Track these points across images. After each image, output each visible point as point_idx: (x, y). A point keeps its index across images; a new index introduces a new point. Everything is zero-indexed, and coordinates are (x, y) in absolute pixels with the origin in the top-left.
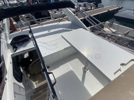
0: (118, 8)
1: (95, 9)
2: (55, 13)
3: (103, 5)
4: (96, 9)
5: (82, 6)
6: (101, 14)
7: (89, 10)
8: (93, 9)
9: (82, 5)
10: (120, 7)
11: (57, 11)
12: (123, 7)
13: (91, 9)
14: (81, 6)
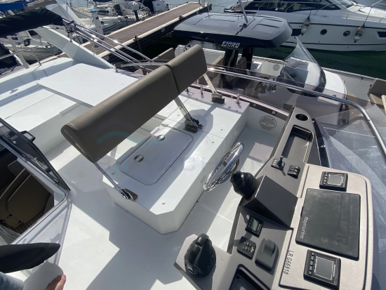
0: (201, 8)
1: (147, 17)
2: (26, 45)
3: (167, 5)
4: (150, 16)
5: (111, 12)
6: (166, 28)
7: (133, 22)
8: (144, 19)
9: (109, 9)
10: (206, 6)
11: (30, 37)
12: (211, 5)
13: (138, 20)
14: (108, 12)
